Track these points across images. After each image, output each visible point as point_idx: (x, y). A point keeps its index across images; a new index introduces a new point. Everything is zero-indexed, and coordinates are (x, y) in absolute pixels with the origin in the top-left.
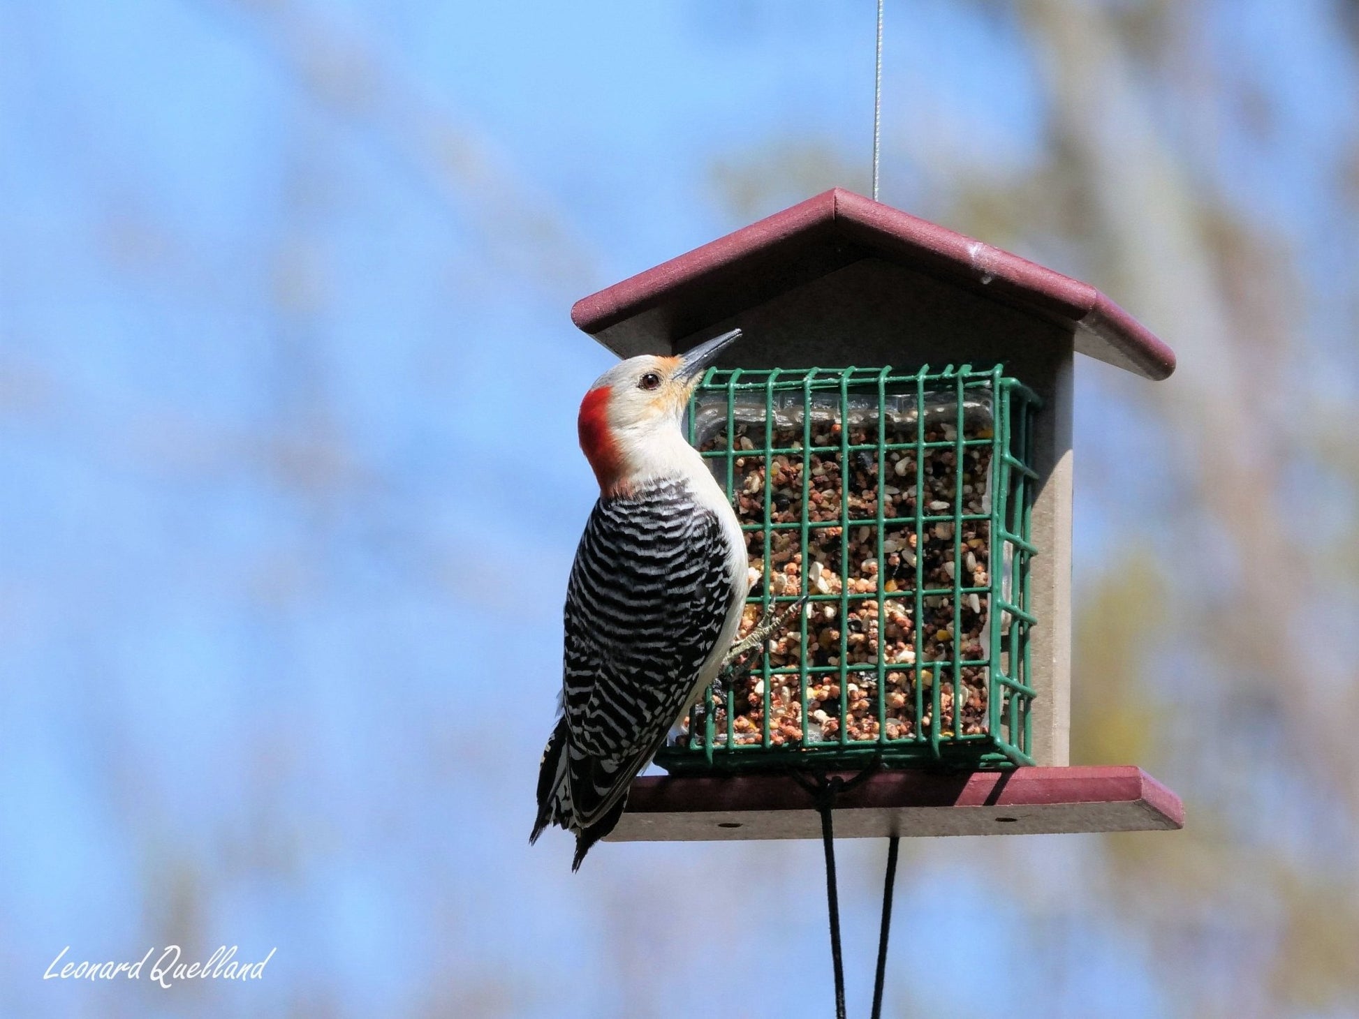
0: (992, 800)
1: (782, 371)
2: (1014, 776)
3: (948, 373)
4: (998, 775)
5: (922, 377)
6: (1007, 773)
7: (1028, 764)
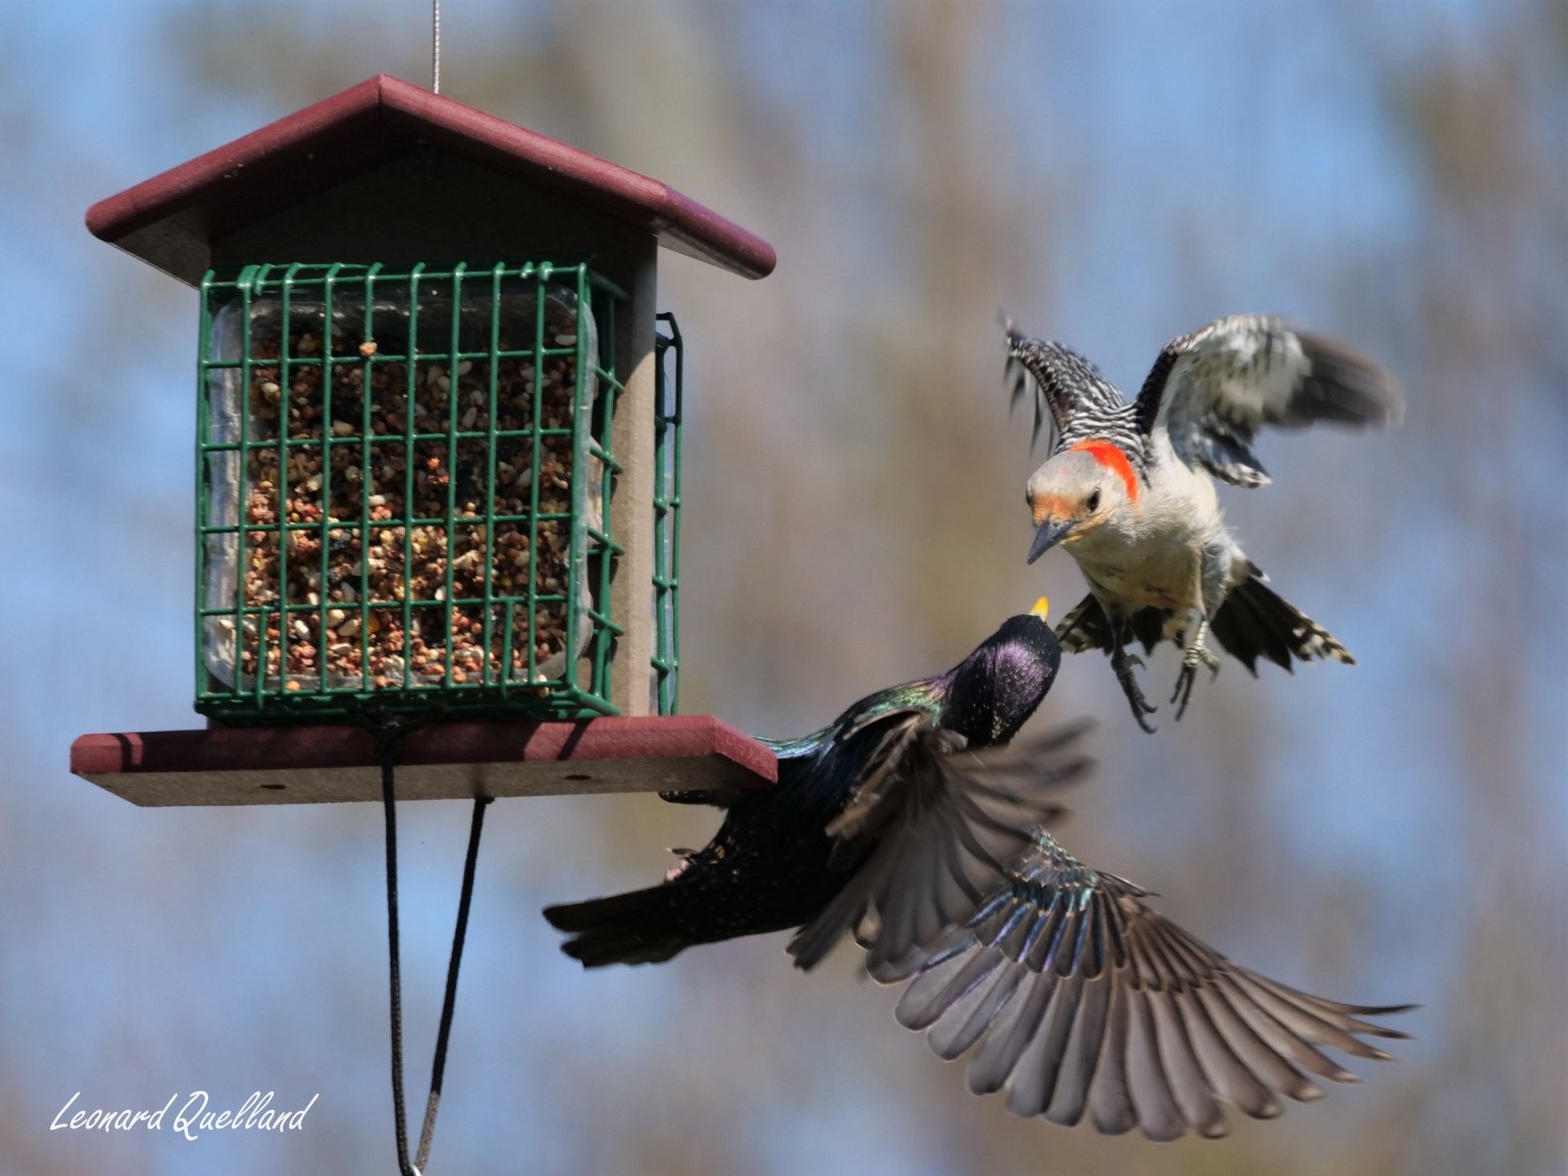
0: (566, 751)
1: (342, 266)
2: (591, 727)
3: (527, 271)
4: (569, 727)
5: (499, 272)
6: (582, 724)
7: (606, 713)
